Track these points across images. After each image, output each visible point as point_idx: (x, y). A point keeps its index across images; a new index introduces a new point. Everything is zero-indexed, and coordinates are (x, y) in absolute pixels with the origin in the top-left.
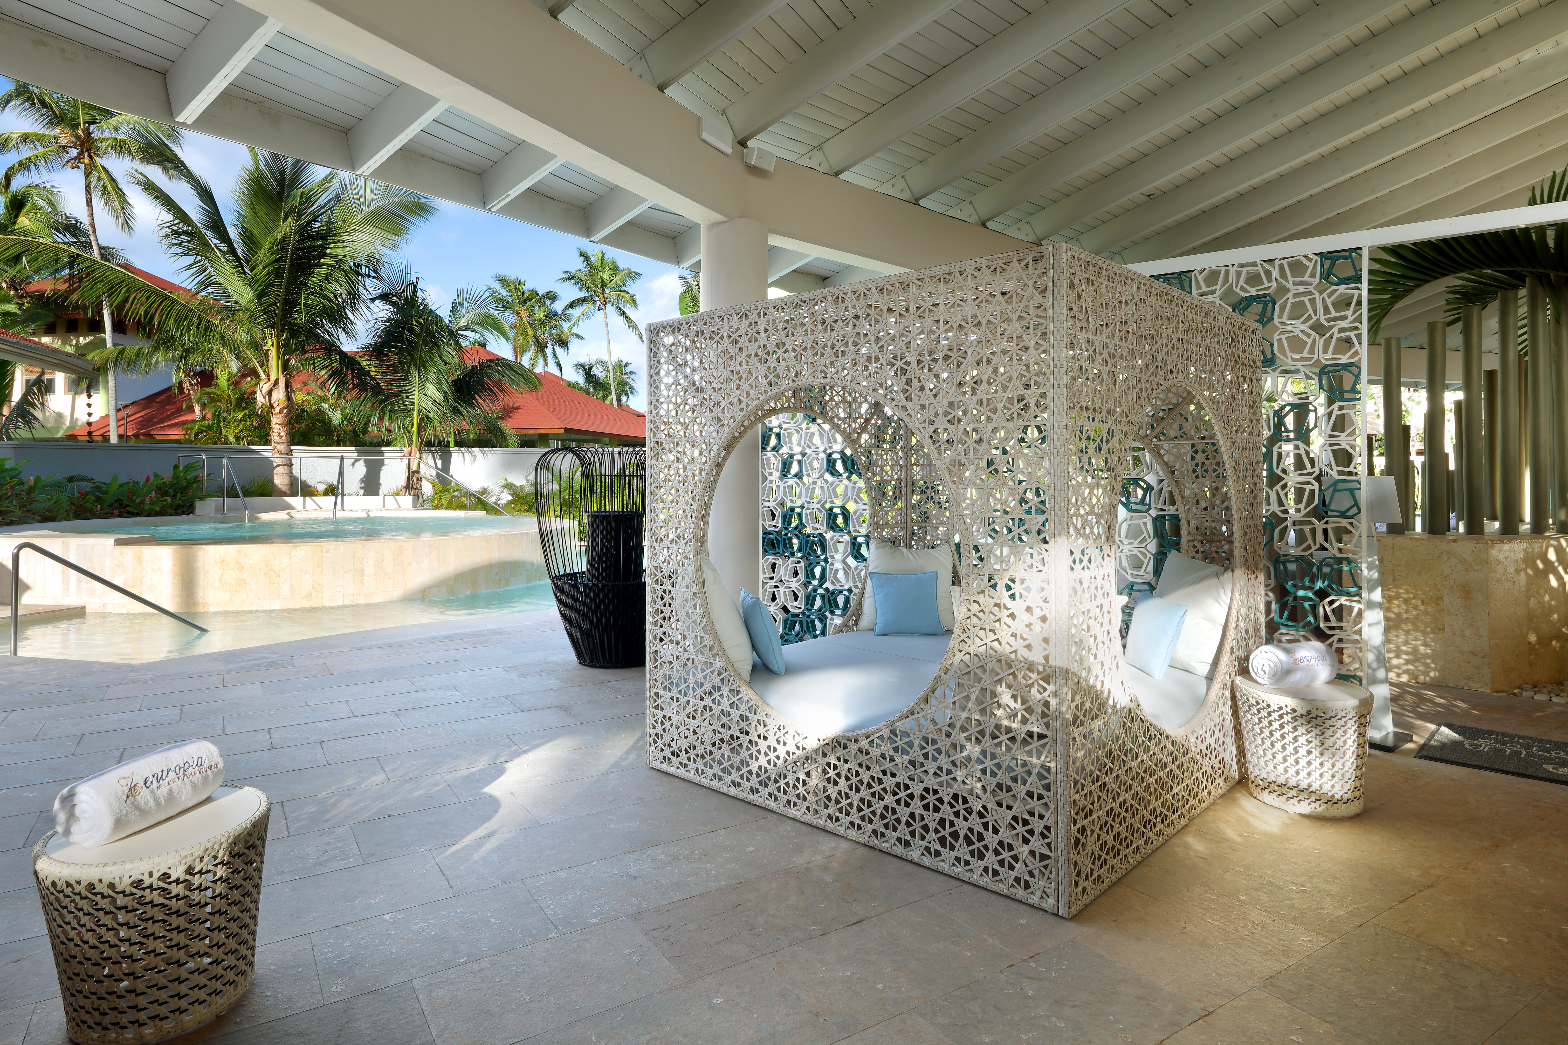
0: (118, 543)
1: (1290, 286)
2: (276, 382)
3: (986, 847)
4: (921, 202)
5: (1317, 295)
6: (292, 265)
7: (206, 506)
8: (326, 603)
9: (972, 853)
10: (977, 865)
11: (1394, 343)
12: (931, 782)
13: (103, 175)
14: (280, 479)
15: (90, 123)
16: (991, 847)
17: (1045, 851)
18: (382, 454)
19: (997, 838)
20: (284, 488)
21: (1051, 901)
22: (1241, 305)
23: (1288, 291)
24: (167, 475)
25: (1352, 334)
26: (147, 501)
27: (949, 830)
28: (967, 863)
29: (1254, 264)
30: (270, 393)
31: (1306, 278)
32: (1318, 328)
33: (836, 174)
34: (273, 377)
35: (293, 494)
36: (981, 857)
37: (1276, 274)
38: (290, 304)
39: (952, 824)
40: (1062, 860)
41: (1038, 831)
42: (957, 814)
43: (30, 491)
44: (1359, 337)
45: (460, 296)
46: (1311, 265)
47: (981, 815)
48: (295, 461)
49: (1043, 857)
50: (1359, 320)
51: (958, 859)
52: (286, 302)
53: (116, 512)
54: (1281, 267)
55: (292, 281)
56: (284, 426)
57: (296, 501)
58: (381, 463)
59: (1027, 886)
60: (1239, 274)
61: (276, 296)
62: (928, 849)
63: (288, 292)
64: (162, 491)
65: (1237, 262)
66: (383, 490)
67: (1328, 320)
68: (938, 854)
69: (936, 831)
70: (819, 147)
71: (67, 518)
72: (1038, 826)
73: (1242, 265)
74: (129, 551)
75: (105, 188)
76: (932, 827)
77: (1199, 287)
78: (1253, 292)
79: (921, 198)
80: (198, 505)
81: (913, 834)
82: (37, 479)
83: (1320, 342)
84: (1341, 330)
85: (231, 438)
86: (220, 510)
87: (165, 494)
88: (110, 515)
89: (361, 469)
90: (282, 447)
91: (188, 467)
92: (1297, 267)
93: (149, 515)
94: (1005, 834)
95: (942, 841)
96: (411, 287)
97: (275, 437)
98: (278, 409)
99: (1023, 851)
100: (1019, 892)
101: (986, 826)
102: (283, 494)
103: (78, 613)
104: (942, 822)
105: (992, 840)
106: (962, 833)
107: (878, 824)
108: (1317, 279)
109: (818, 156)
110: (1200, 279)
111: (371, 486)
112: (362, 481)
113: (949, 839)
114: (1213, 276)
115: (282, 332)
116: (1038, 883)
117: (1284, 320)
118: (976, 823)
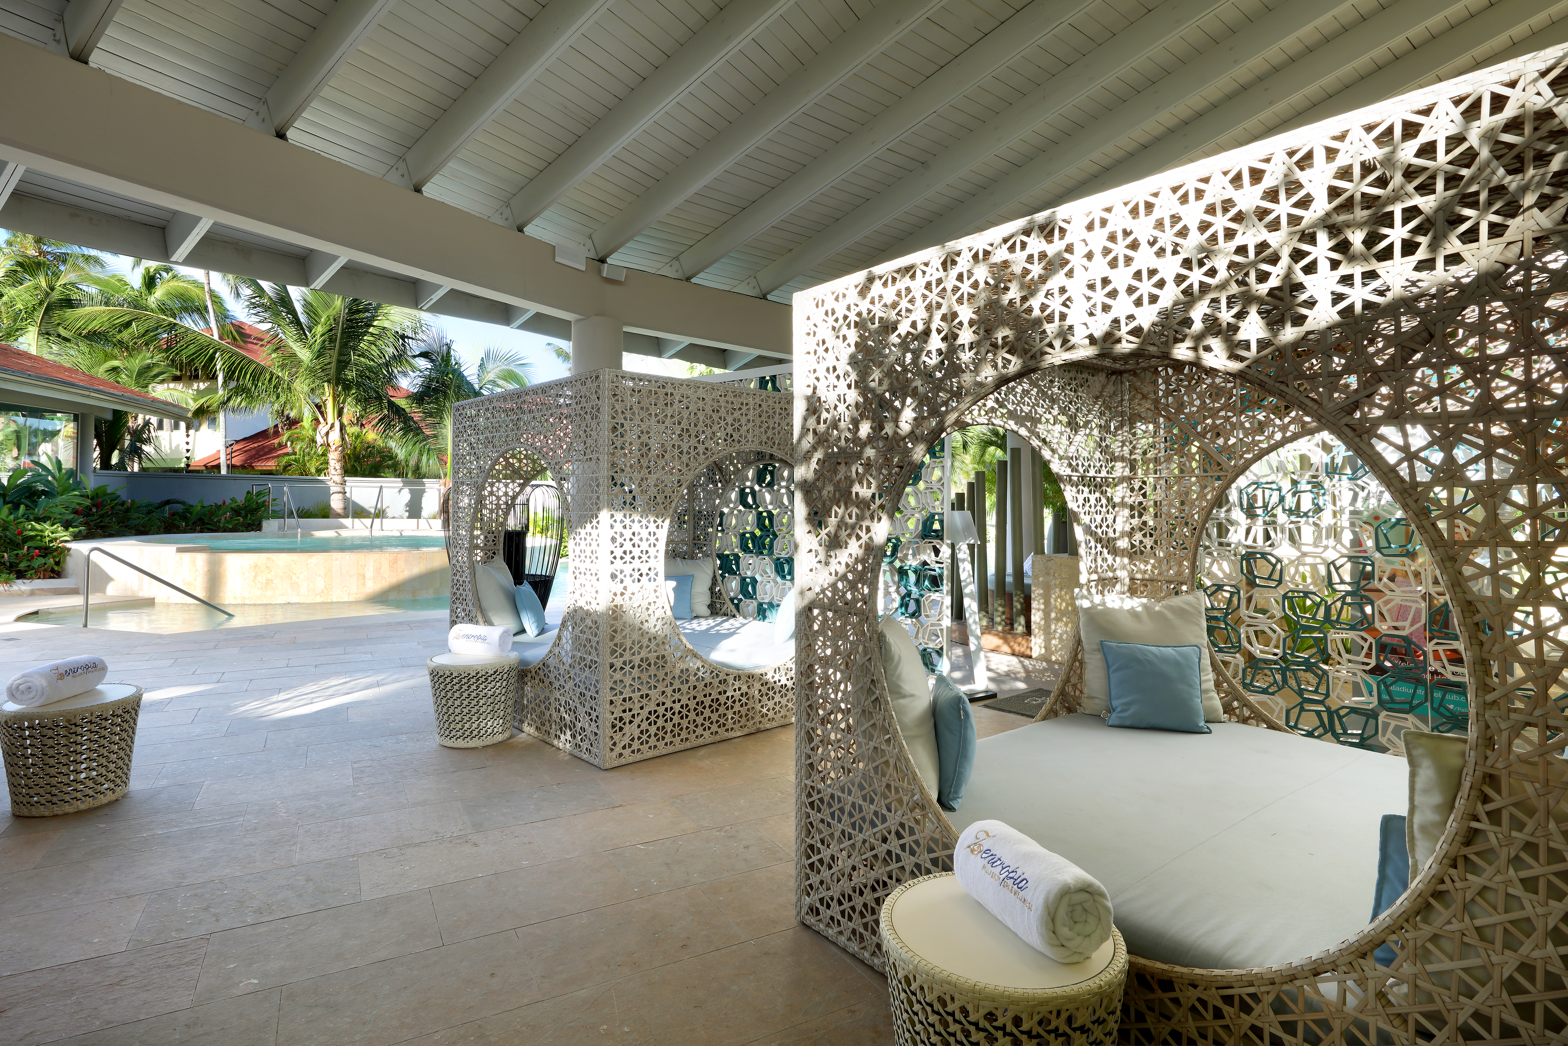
0: (179, 550)
2: (332, 426)
4: (769, 297)
6: (343, 333)
7: (270, 525)
8: (335, 600)
14: (336, 503)
18: (423, 484)
20: (340, 511)
24: (241, 499)
26: (223, 520)
30: (327, 434)
33: (688, 279)
34: (330, 421)
35: (346, 516)
38: (343, 364)
40: (601, 735)
43: (128, 510)
45: (488, 354)
48: (347, 490)
52: (339, 361)
53: (198, 528)
55: (344, 345)
56: (339, 461)
57: (347, 522)
58: (424, 491)
61: (332, 356)
63: (340, 354)
64: (236, 512)
66: (425, 513)
70: (677, 258)
71: (158, 533)
74: (187, 556)
79: (768, 293)
80: (265, 524)
82: (133, 501)
85: (313, 470)
86: (281, 528)
87: (239, 514)
88: (193, 531)
89: (406, 496)
90: (338, 479)
91: (259, 494)
93: (225, 531)
96: (445, 348)
97: (331, 470)
98: (333, 448)
102: (339, 516)
103: (150, 603)
109: (676, 264)
111: (414, 510)
112: (407, 505)
115: (337, 384)
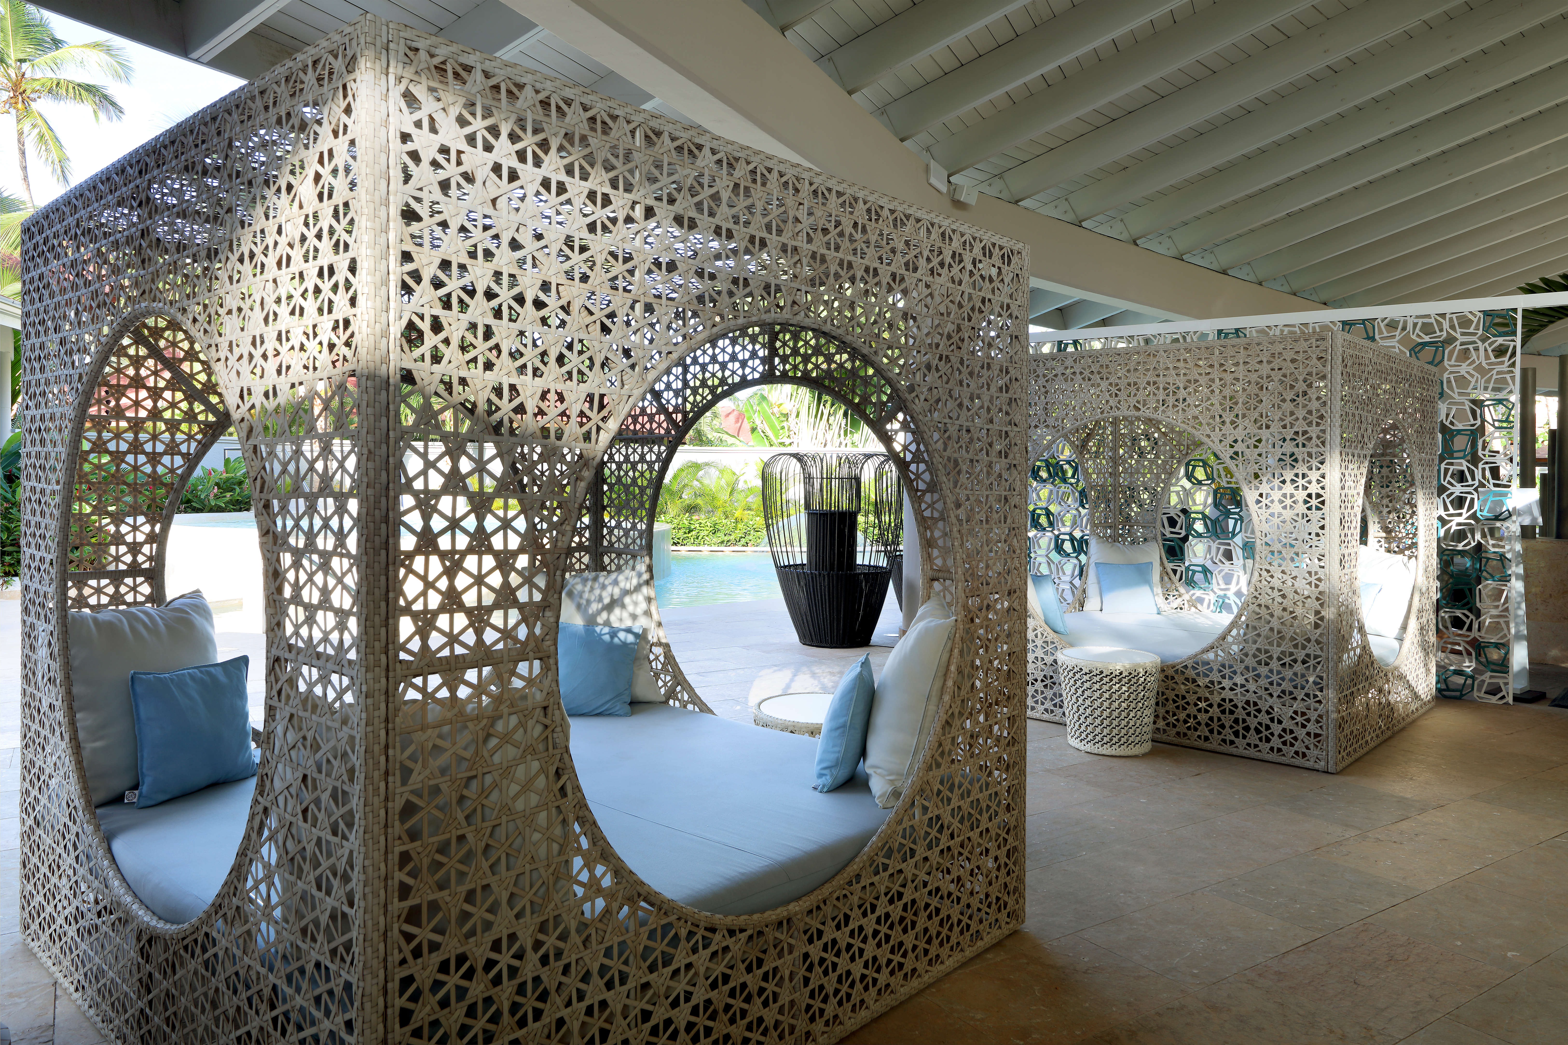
1: (1458, 336)
3: (1272, 734)
5: (1480, 344)
9: (1261, 739)
10: (1265, 746)
11: (1530, 373)
12: (1228, 695)
13: (40, 122)
15: (22, 61)
16: (1276, 733)
17: (1318, 731)
19: (1281, 727)
21: (1322, 763)
22: (1417, 349)
23: (1456, 339)
25: (1508, 376)
27: (1241, 725)
28: (1256, 746)
29: (1428, 316)
31: (1471, 330)
32: (1479, 369)
33: (1017, 202)
36: (1268, 740)
37: (1446, 325)
39: (1244, 721)
40: (1331, 736)
41: (1313, 719)
42: (1249, 714)
44: (1513, 378)
46: (1475, 320)
47: (1268, 713)
49: (1317, 735)
50: (1513, 365)
51: (1249, 745)
54: (1451, 319)
59: (1304, 755)
60: (1415, 325)
62: (1224, 741)
65: (1414, 314)
67: (1489, 364)
68: (1232, 742)
69: (1231, 727)
70: (1000, 176)
72: (1313, 716)
73: (1417, 317)
75: (41, 136)
76: (1227, 725)
77: (1381, 332)
78: (1427, 339)
81: (1211, 731)
83: (1482, 383)
84: (1498, 373)
92: (1465, 322)
94: (1288, 724)
95: (1236, 734)
99: (1301, 733)
100: (1299, 761)
101: (1272, 720)
104: (1236, 721)
105: (1276, 729)
106: (1252, 727)
107: (1181, 728)
108: (1480, 332)
109: (998, 184)
110: (1382, 325)
113: (1241, 732)
114: (1392, 325)
116: (1313, 753)
117: (1453, 362)
118: (1264, 718)
